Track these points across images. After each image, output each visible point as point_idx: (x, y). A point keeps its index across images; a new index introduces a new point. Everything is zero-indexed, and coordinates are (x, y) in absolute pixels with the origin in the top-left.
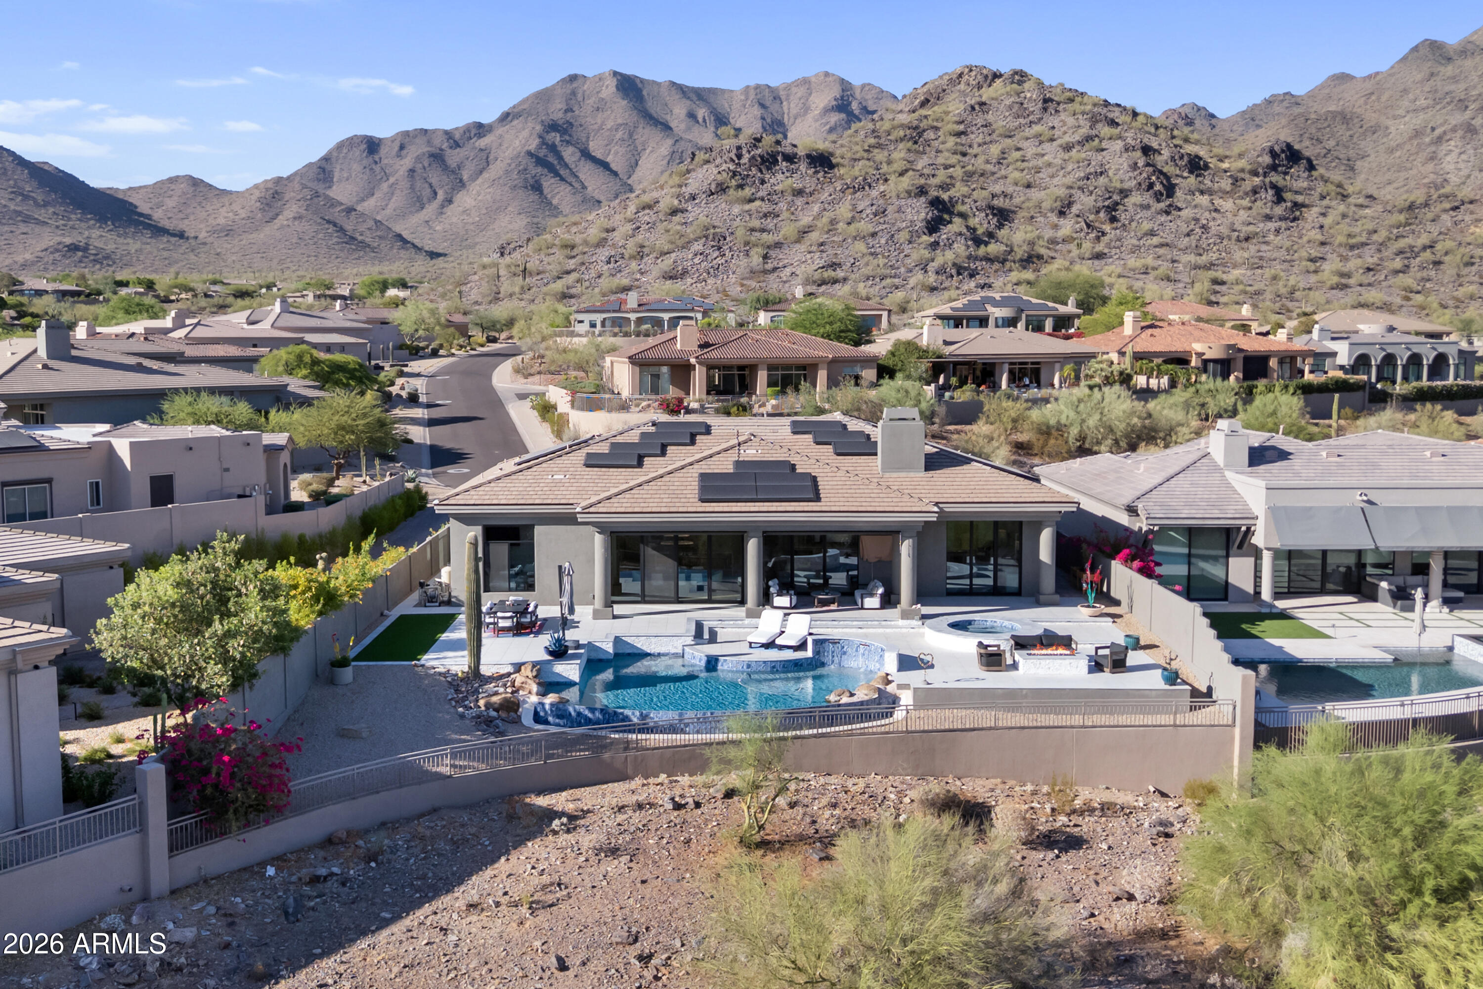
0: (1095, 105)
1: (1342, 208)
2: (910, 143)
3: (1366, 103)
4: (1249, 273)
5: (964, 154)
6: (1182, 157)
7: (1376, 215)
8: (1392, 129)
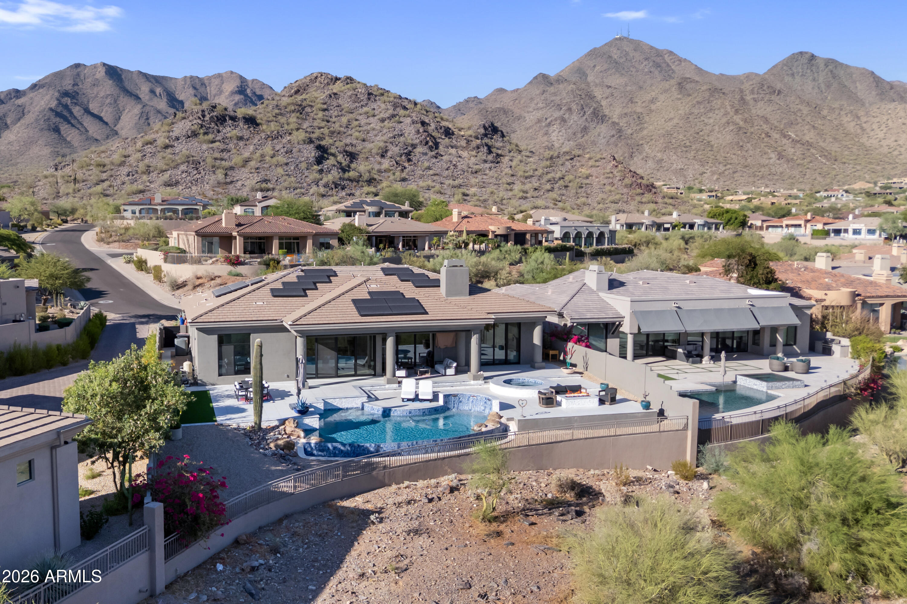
0: (395, 98)
1: (519, 157)
2: (298, 114)
3: (514, 104)
4: (479, 190)
5: (328, 121)
6: (441, 128)
7: (535, 161)
8: (527, 118)
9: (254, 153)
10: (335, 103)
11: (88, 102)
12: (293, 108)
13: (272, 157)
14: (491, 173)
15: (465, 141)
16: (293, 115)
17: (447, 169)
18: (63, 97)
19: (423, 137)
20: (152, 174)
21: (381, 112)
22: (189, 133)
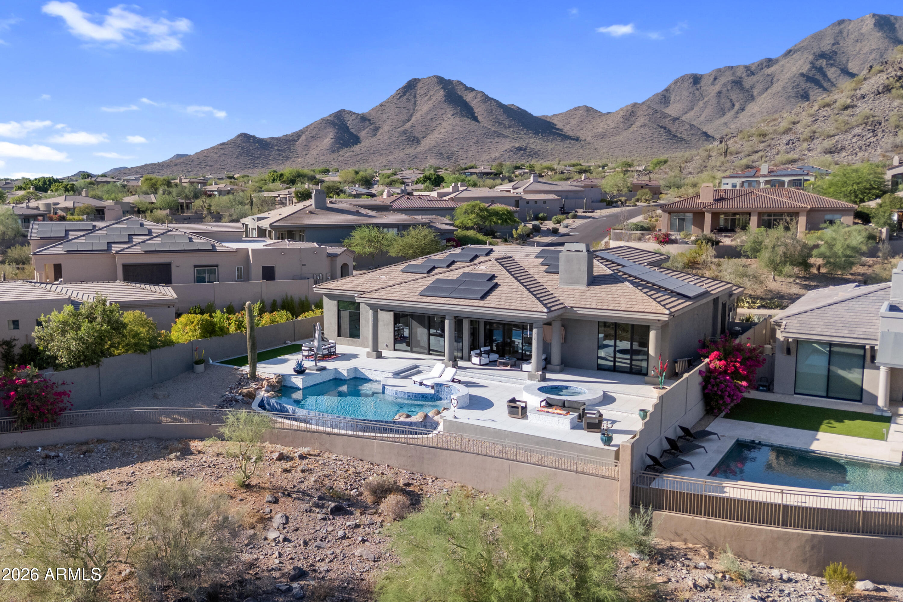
11: (848, 60)
18: (817, 60)
20: (815, 141)
22: (881, 89)
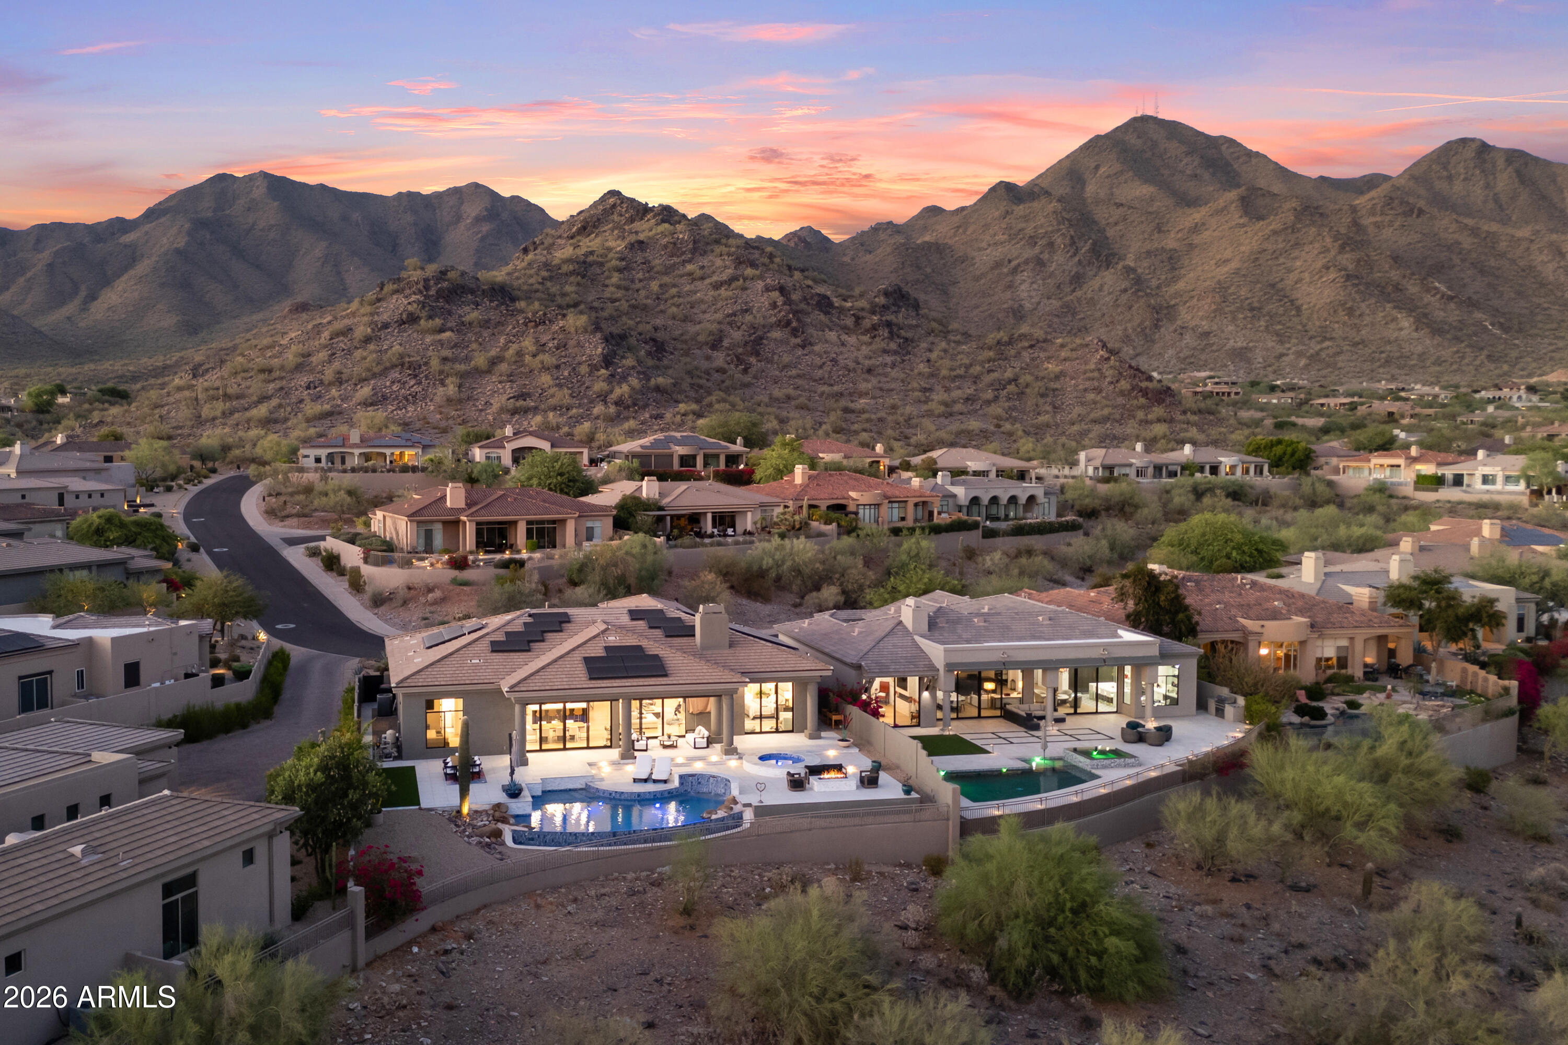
1: (944, 345)
2: (579, 278)
3: (956, 235)
4: (872, 402)
5: (628, 289)
6: (813, 297)
7: (971, 350)
9: (505, 348)
10: (639, 259)
12: (571, 268)
13: (534, 356)
14: (894, 373)
15: (853, 319)
16: (572, 279)
17: (821, 367)
18: (197, 230)
19: (783, 313)
20: (345, 385)
21: (714, 272)
22: (404, 316)
